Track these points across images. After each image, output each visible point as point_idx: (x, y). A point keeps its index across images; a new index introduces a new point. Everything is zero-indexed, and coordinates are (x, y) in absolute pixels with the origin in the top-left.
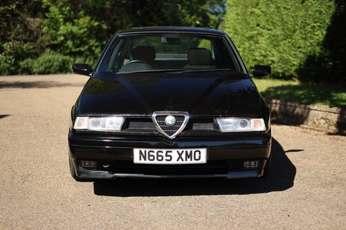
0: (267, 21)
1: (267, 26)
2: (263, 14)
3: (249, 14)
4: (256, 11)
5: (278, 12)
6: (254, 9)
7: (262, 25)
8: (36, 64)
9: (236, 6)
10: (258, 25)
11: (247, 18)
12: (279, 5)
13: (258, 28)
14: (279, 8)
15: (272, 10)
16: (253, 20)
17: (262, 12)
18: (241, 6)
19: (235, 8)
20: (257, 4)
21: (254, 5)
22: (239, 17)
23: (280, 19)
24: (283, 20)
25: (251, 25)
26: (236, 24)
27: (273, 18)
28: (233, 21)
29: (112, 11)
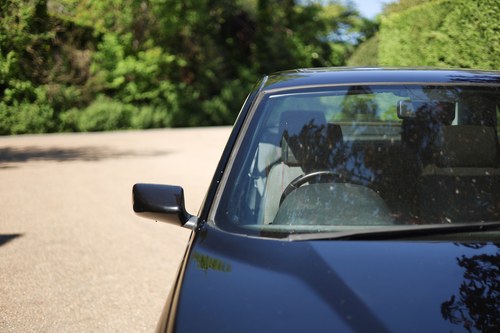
0: (461, 52)
1: (461, 61)
2: (451, 41)
3: (423, 40)
4: (439, 35)
5: (483, 36)
6: (434, 33)
7: (449, 59)
8: (84, 117)
9: (399, 28)
10: (442, 59)
11: (421, 47)
12: (484, 25)
13: (442, 64)
14: (484, 29)
15: (469, 33)
16: (431, 51)
17: (450, 36)
18: (408, 28)
19: (397, 31)
20: (440, 24)
21: (434, 25)
22: (406, 47)
23: (487, 49)
24: (492, 50)
25: (429, 60)
26: (399, 58)
27: (471, 48)
28: (394, 53)
29: (192, 40)
